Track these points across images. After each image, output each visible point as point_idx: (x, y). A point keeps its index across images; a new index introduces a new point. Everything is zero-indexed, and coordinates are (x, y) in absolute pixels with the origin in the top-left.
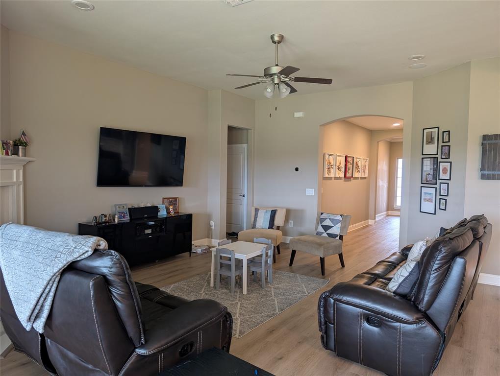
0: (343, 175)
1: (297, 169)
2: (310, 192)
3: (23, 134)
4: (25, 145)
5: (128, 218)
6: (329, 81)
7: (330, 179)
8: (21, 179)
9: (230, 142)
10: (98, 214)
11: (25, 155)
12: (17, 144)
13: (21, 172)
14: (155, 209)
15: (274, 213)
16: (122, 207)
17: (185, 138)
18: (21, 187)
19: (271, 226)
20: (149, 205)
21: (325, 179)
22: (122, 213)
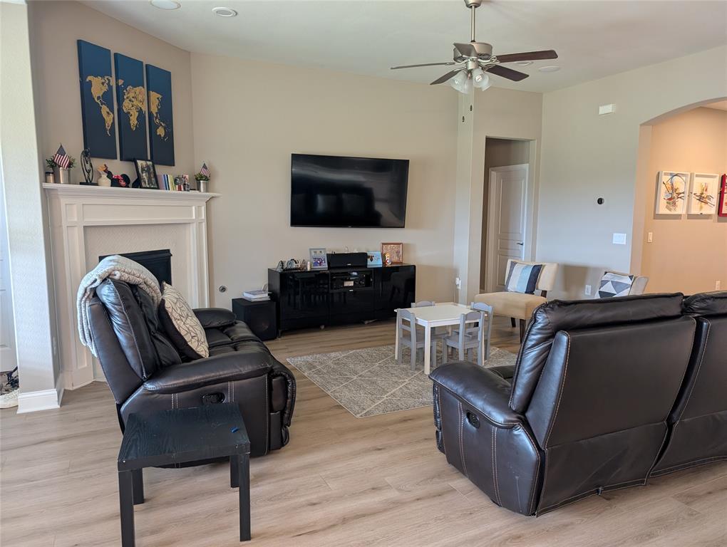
0: (713, 210)
1: (600, 201)
2: (621, 239)
3: (205, 167)
4: (207, 179)
5: (325, 266)
6: (551, 55)
7: (678, 217)
8: (203, 217)
9: (490, 163)
10: (286, 259)
11: (207, 190)
12: (199, 178)
13: (203, 209)
14: (363, 257)
15: (537, 271)
16: (318, 252)
17: (407, 162)
18: (204, 225)
19: (531, 289)
20: (356, 251)
21: (658, 217)
22: (319, 259)
